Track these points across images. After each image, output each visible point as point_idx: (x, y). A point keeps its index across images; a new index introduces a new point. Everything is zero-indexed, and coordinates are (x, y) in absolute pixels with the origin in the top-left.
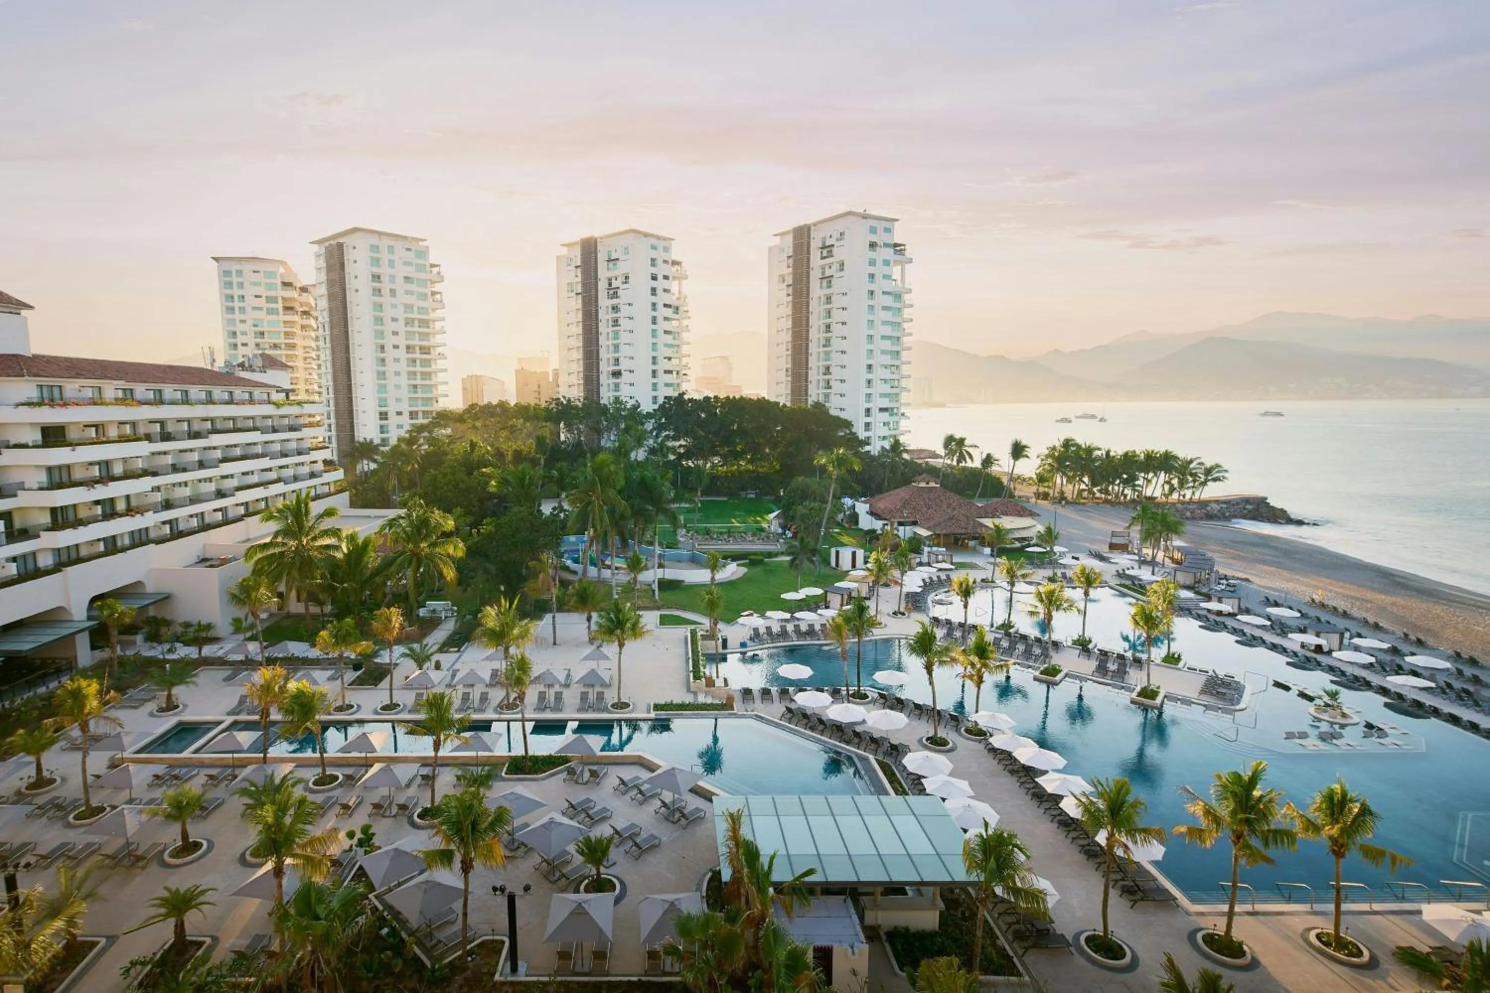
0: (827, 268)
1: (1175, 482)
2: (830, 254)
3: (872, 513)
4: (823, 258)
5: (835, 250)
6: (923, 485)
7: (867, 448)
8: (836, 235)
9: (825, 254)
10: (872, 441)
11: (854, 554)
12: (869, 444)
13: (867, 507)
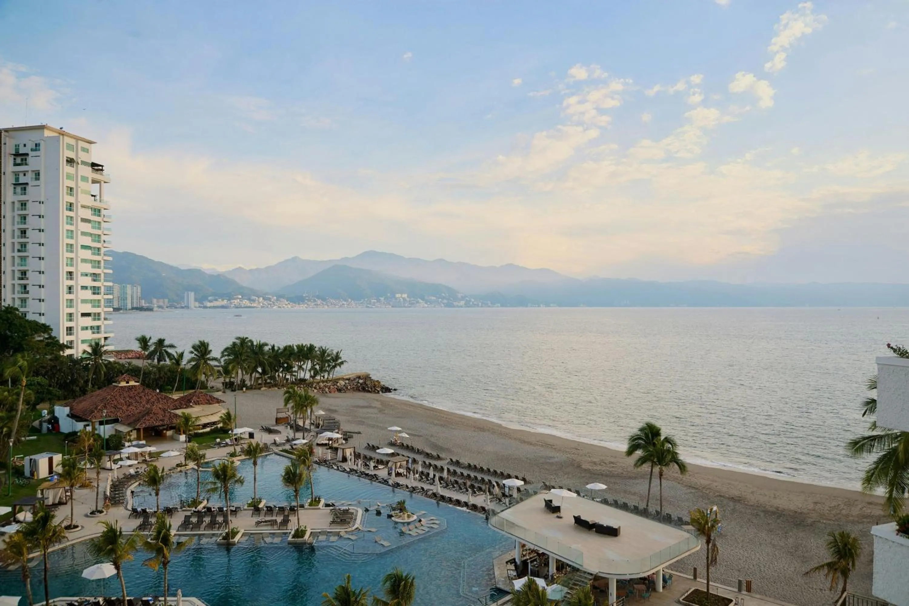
0: (21, 175)
1: (317, 367)
2: (24, 162)
3: (73, 416)
4: (15, 164)
5: (30, 160)
6: (123, 384)
7: (68, 352)
8: (31, 145)
9: (19, 160)
10: (75, 345)
11: (51, 460)
12: (71, 348)
13: (67, 410)
